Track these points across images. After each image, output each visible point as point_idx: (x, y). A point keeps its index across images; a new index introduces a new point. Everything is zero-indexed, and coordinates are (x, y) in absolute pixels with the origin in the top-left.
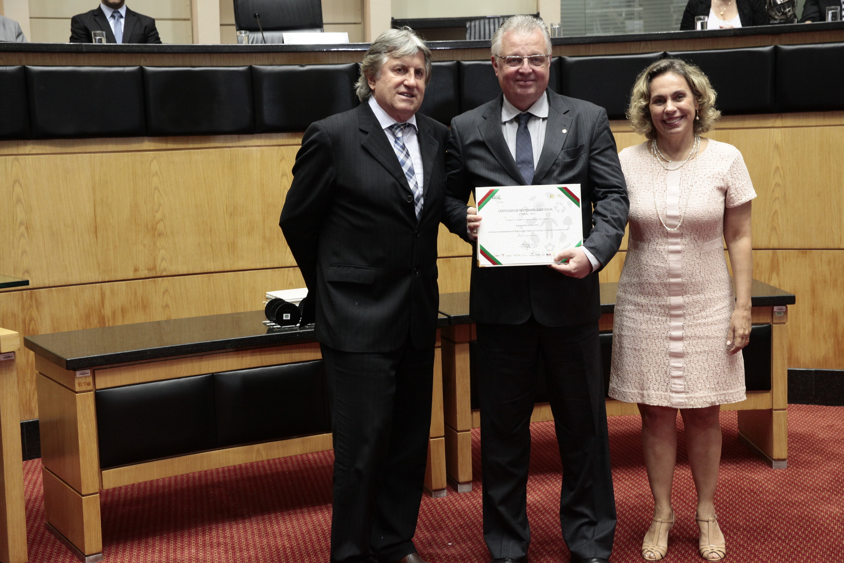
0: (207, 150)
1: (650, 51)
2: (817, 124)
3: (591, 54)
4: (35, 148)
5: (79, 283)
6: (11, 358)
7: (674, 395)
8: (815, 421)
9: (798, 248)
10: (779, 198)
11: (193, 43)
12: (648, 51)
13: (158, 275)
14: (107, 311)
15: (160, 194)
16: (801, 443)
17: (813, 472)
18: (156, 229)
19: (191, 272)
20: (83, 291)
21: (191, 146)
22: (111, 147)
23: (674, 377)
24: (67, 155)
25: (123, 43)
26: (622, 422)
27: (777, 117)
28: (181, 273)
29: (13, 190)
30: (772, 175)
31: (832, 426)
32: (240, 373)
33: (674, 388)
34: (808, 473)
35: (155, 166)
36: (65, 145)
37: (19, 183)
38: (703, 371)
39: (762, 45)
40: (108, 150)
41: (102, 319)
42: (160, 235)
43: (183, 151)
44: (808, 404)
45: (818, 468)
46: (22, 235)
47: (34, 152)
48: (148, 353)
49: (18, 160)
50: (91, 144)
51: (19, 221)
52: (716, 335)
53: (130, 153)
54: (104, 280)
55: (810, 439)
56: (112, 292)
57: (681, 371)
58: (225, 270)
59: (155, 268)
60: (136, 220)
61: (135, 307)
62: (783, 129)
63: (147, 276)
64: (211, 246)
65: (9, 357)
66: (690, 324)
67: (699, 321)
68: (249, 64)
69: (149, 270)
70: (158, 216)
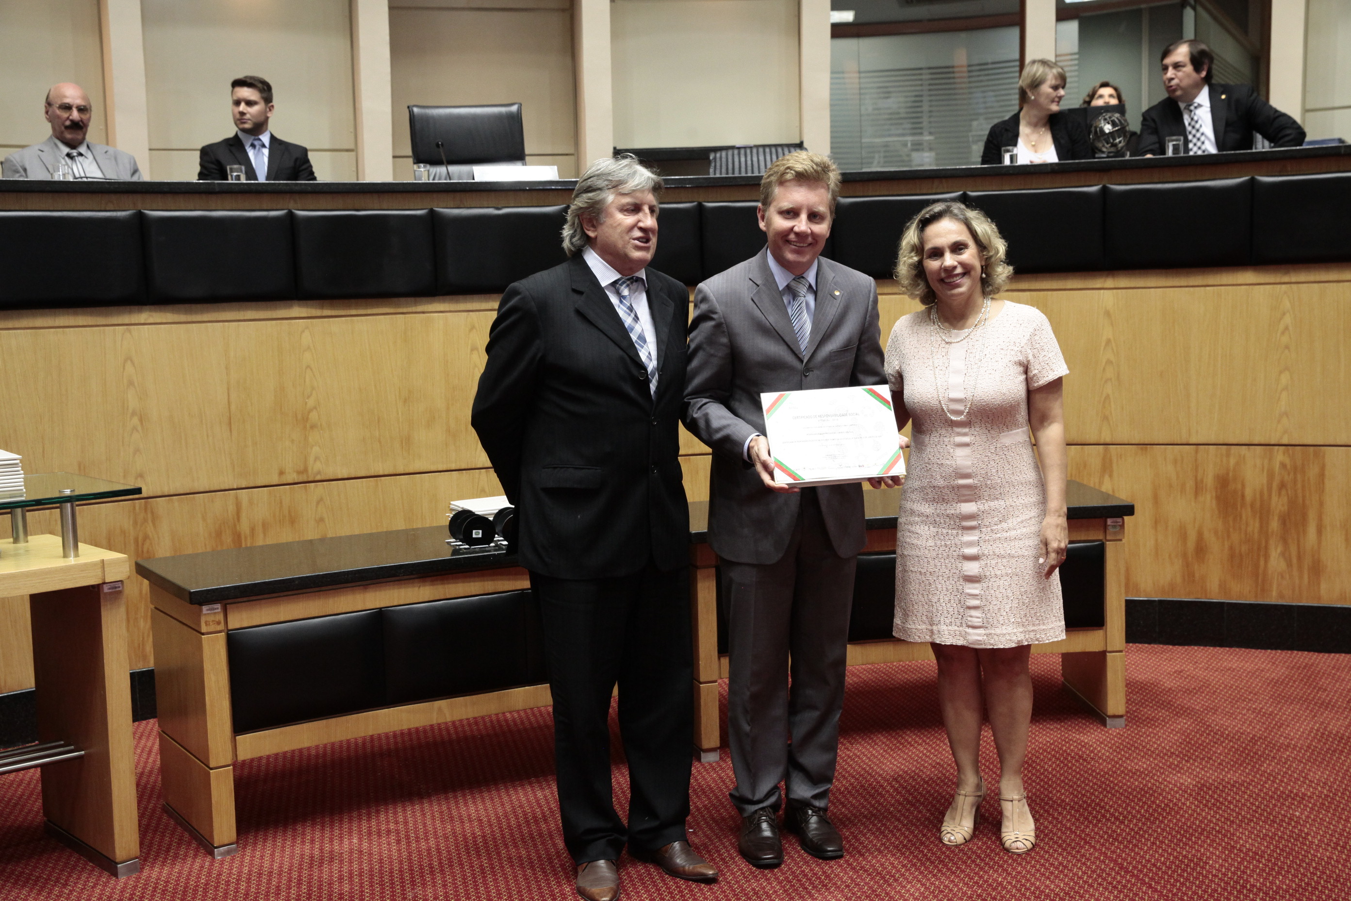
0: (374, 317)
1: (946, 190)
2: (1158, 285)
3: (870, 194)
4: (152, 316)
5: (208, 490)
6: (117, 589)
7: (970, 630)
8: (1159, 666)
9: (1137, 442)
10: (1111, 379)
11: (358, 180)
12: (943, 191)
13: (310, 479)
14: (244, 527)
15: (314, 376)
16: (1142, 694)
17: (1158, 732)
18: (307, 419)
19: (353, 476)
20: (212, 501)
21: (354, 312)
22: (250, 314)
23: (969, 608)
24: (194, 325)
25: (267, 180)
26: (913, 668)
27: (1107, 276)
28: (340, 477)
29: (124, 369)
30: (1102, 348)
31: (1181, 672)
32: (417, 608)
33: (970, 621)
34: (1152, 732)
35: (306, 338)
36: (190, 312)
37: (131, 361)
38: (1005, 601)
39: (1087, 184)
40: (246, 318)
41: (237, 537)
42: (313, 427)
43: (344, 319)
44: (1150, 643)
45: (1164, 726)
46: (135, 428)
47: (151, 320)
48: (297, 582)
49: (130, 331)
50: (224, 310)
51: (130, 411)
52: (1020, 553)
53: (274, 322)
54: (239, 487)
55: (1153, 689)
56: (251, 502)
57: (978, 599)
58: (398, 472)
59: (306, 470)
60: (281, 409)
61: (280, 521)
62: (1115, 291)
63: (296, 481)
64: (380, 442)
65: (116, 588)
66: (987, 538)
67: (998, 535)
68: (430, 207)
69: (299, 473)
70: (311, 403)
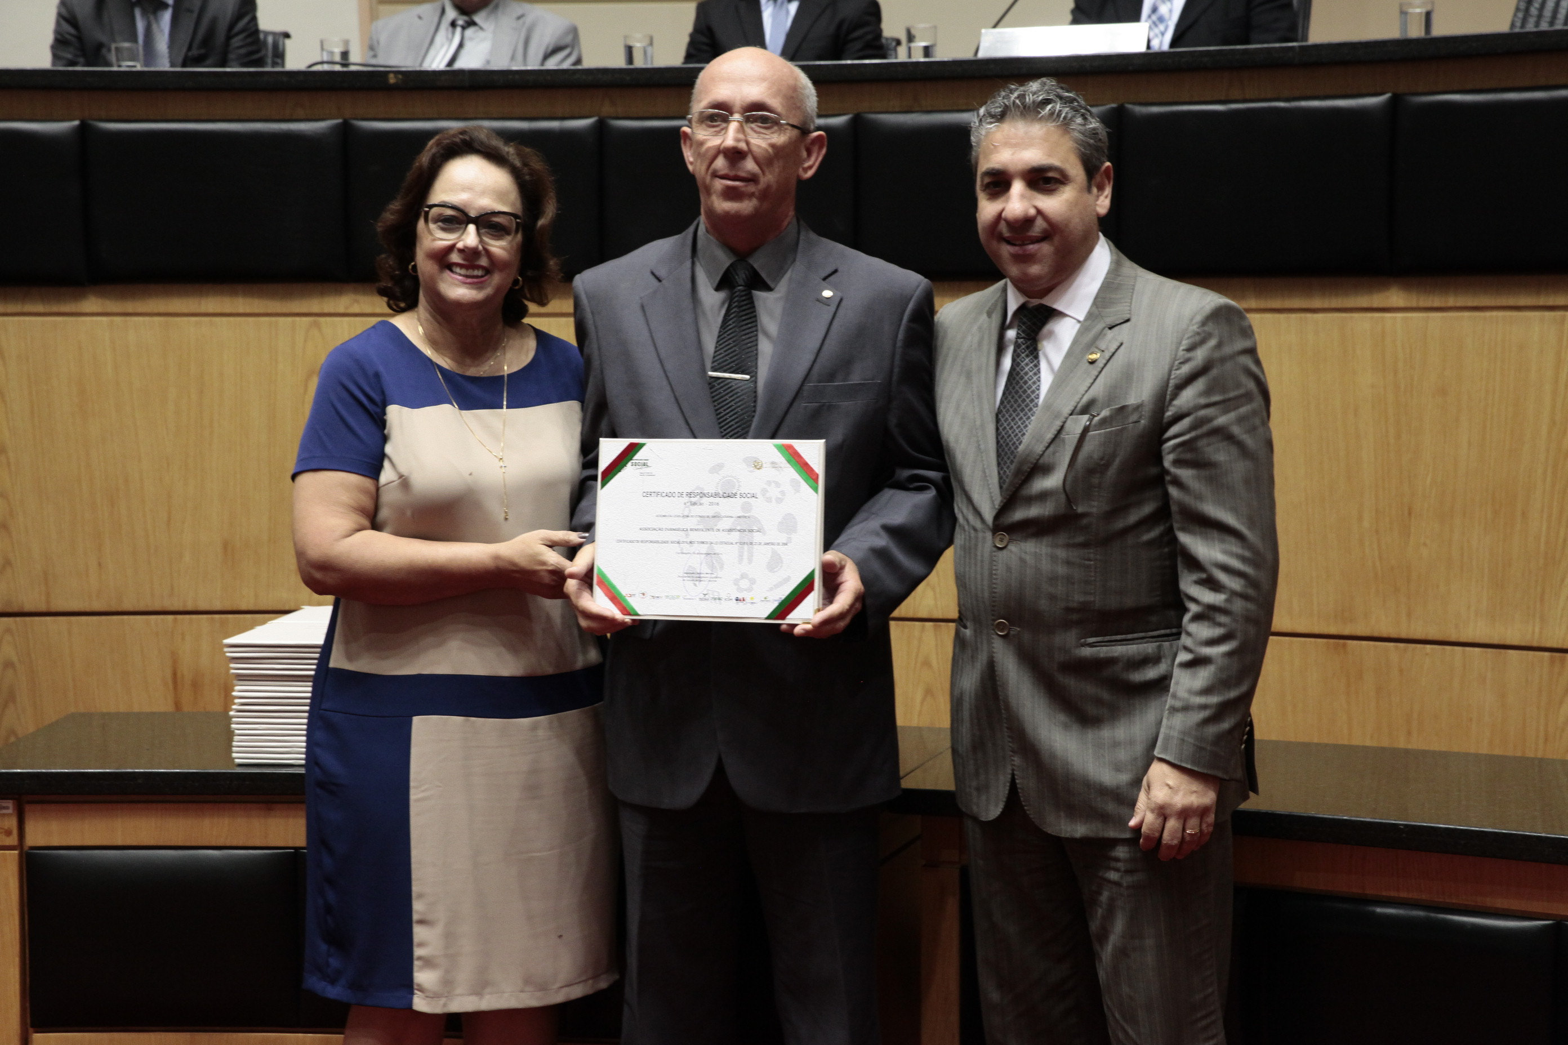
4: (357, 301)
